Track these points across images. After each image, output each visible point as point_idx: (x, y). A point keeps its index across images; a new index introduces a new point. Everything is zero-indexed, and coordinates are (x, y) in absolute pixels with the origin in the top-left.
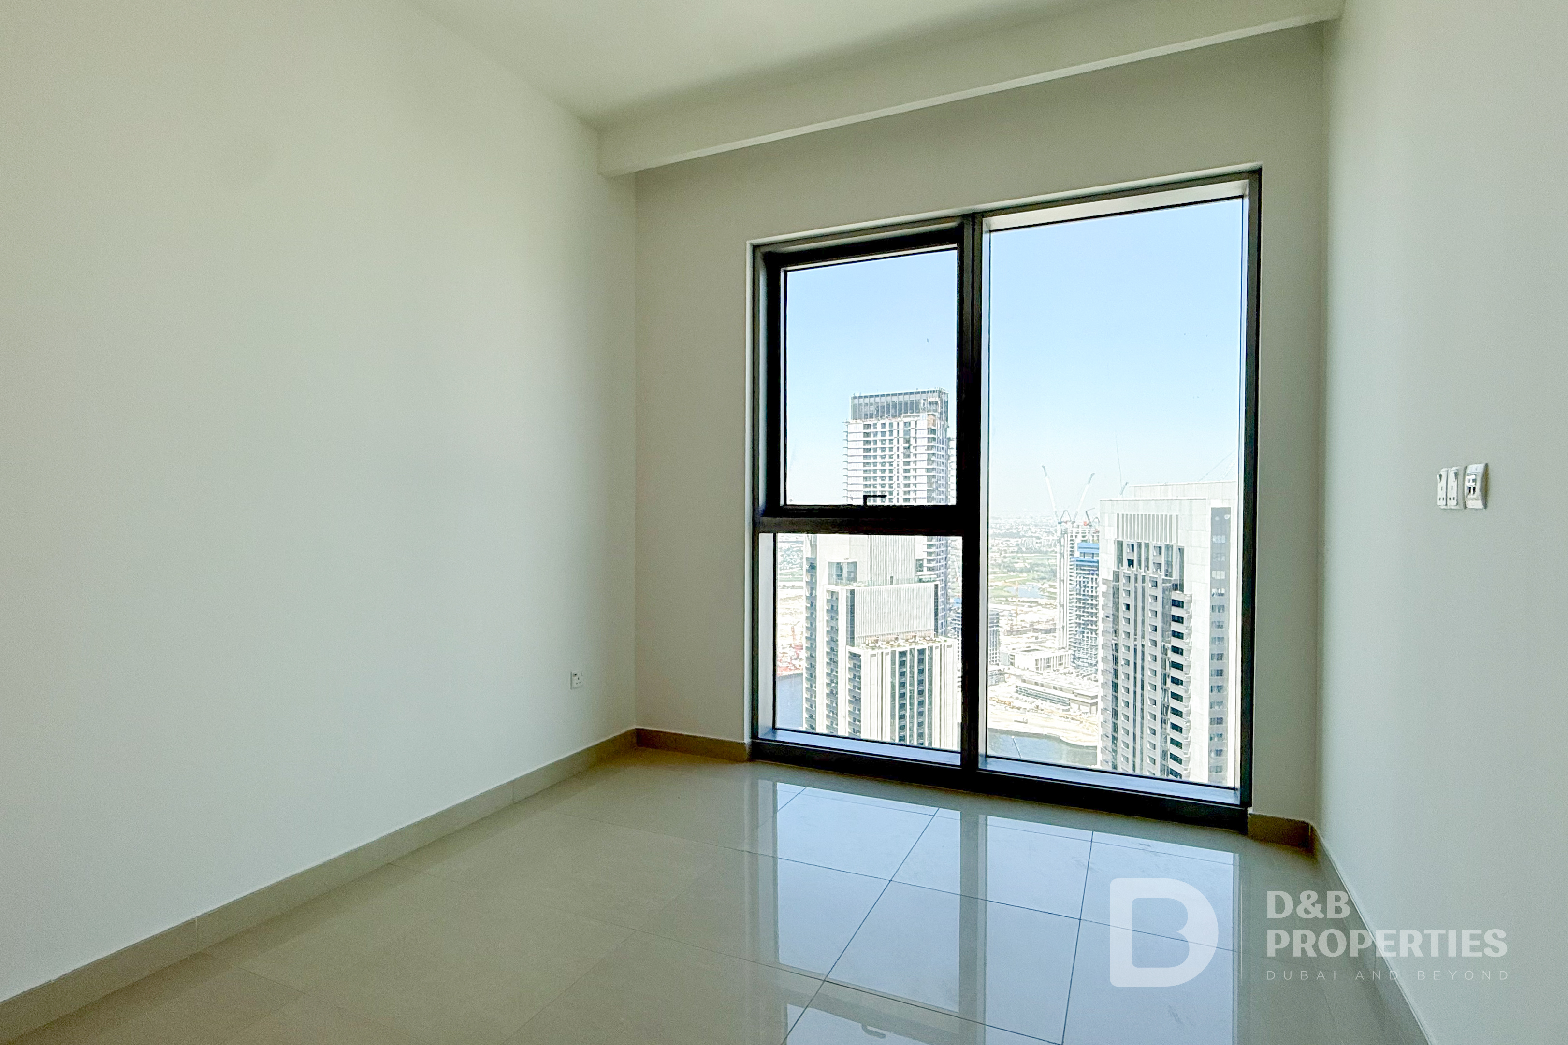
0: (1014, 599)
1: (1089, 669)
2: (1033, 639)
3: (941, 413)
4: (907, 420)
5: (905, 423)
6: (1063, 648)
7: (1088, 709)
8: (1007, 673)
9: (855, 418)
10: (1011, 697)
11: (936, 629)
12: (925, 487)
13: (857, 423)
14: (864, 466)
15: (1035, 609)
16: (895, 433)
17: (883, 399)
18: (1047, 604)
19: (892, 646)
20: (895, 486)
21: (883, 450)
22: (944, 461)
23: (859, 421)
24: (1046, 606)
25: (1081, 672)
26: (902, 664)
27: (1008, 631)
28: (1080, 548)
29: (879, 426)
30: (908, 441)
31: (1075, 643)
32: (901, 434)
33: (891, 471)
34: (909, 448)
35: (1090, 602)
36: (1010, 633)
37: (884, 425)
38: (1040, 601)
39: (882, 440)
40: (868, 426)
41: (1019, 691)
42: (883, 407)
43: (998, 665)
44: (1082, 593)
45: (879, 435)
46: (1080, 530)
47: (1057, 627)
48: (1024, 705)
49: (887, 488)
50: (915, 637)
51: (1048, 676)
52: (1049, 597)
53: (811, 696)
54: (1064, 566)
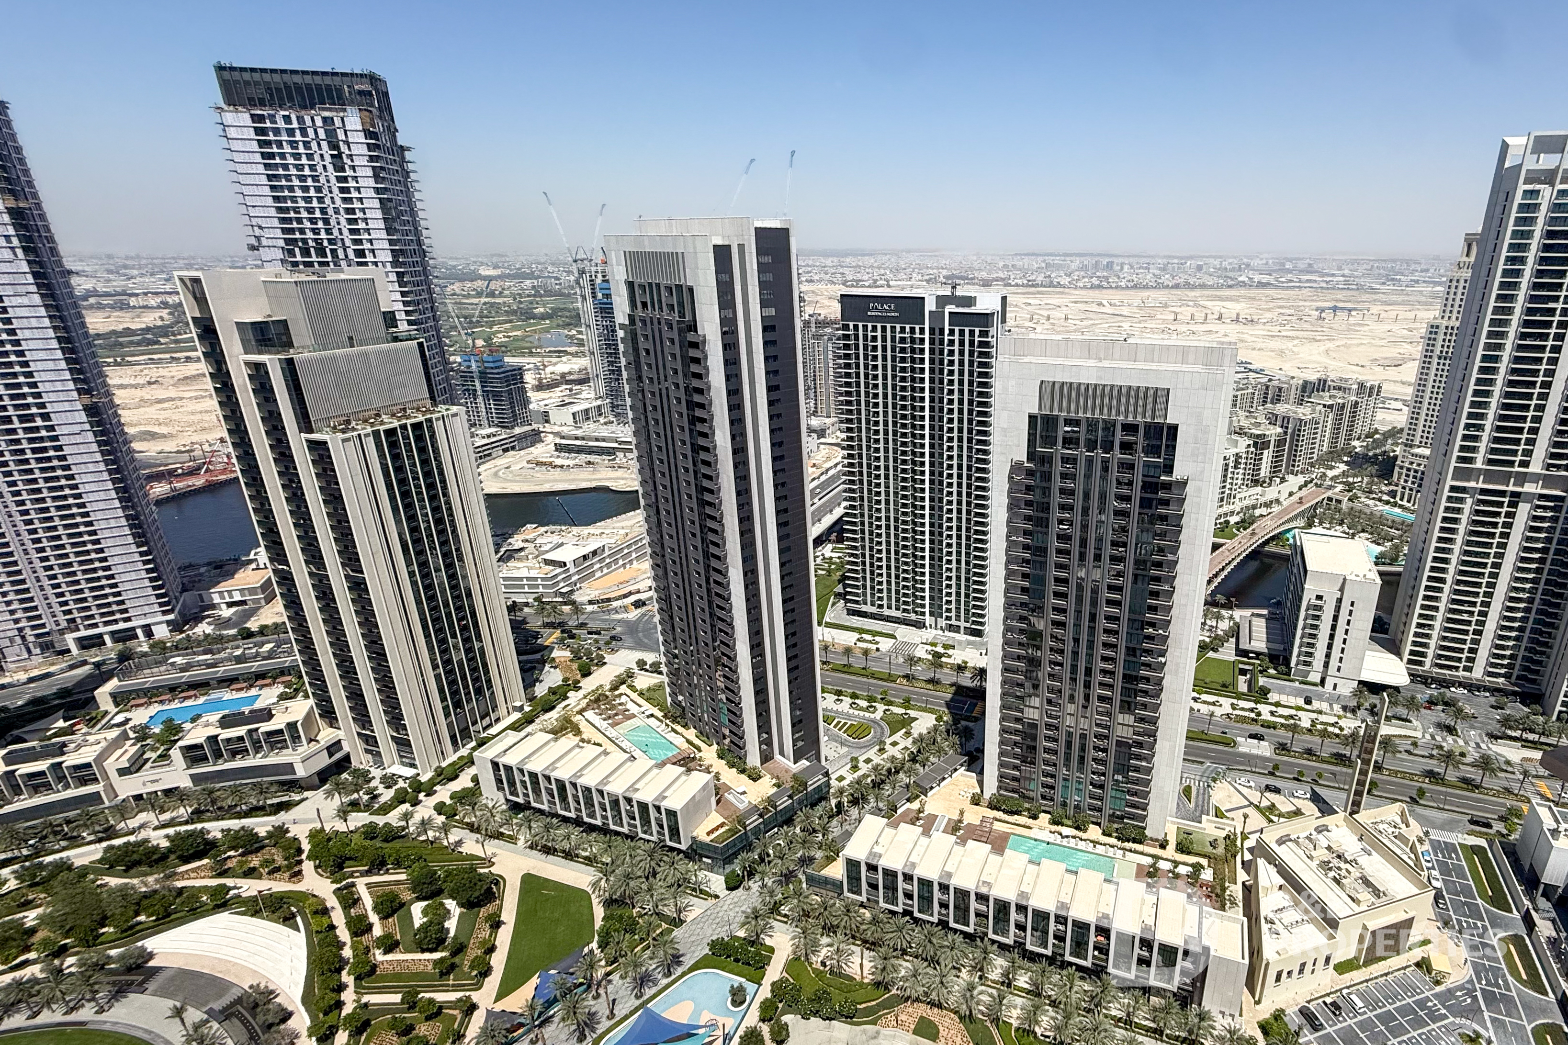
0: (539, 350)
2: (568, 392)
3: (380, 109)
4: (326, 114)
6: (600, 397)
8: (541, 433)
9: (231, 103)
10: (551, 457)
11: (432, 398)
12: (379, 214)
13: (237, 111)
15: (564, 359)
16: (311, 132)
17: (277, 76)
18: (577, 353)
19: (372, 425)
20: (330, 211)
21: (296, 156)
22: (401, 179)
23: (239, 108)
26: (393, 445)
27: (537, 387)
29: (280, 120)
30: (333, 145)
31: (611, 391)
32: (322, 134)
33: (318, 189)
34: (339, 156)
36: (540, 387)
37: (288, 119)
39: (289, 142)
40: (260, 119)
41: (560, 448)
42: (278, 90)
43: (530, 424)
45: (283, 133)
46: (599, 269)
47: (591, 376)
48: (566, 462)
49: (318, 214)
50: (404, 410)
51: (589, 428)
52: (579, 345)
53: (262, 505)
54: (587, 310)
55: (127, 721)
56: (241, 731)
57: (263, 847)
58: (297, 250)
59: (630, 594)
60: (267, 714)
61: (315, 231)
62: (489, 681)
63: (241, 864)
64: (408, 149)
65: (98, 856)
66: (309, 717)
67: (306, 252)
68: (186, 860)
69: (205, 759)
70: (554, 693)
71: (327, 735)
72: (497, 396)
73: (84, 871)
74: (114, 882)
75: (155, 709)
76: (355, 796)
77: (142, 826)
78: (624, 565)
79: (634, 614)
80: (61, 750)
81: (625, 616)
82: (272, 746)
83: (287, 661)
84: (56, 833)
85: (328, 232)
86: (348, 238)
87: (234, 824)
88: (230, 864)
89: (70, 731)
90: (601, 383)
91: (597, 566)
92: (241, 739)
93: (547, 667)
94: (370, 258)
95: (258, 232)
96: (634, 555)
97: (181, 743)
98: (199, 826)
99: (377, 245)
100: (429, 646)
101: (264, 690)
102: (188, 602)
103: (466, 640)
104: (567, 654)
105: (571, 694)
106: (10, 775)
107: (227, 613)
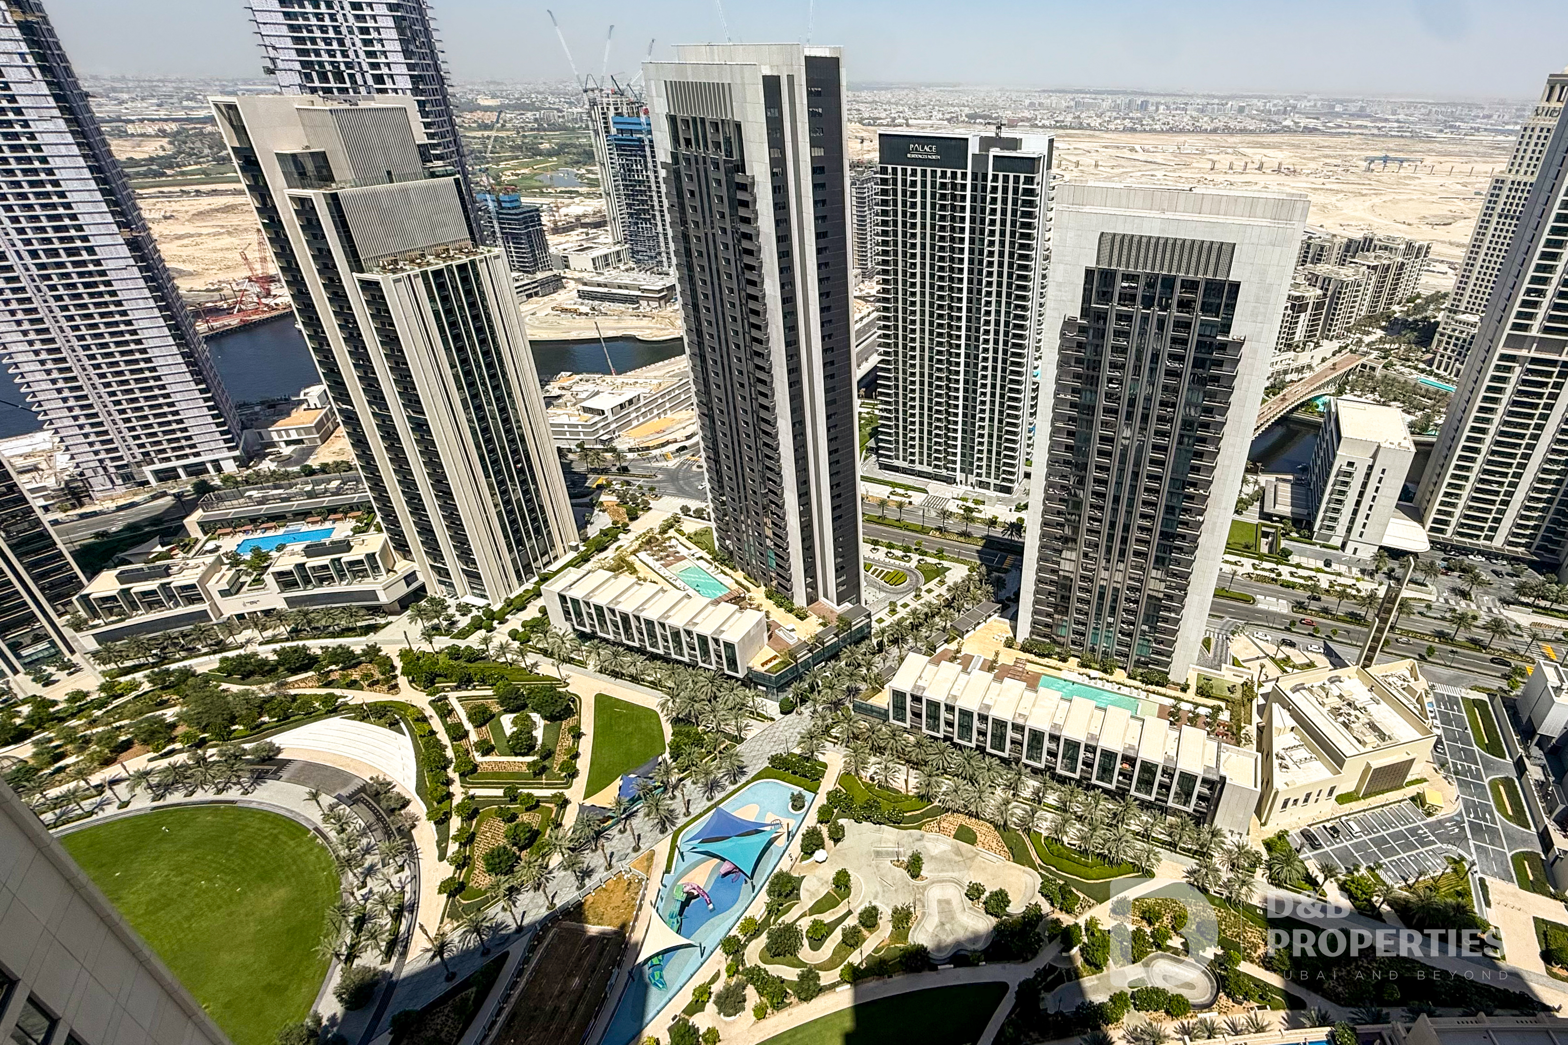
0: (550, 190)
1: (650, 262)
2: (584, 236)
6: (619, 242)
7: (656, 304)
8: (564, 277)
10: (575, 304)
11: (472, 237)
15: (576, 200)
18: (589, 194)
19: (419, 265)
20: (344, 30)
25: (643, 266)
26: (440, 282)
28: (615, 123)
31: (630, 236)
35: (638, 188)
41: (582, 295)
43: (551, 269)
44: (627, 177)
46: (611, 100)
47: (607, 219)
48: (591, 310)
49: (331, 34)
50: (445, 249)
51: (610, 275)
52: (590, 185)
53: (321, 345)
54: (601, 146)
55: (218, 547)
56: (325, 560)
57: (360, 663)
58: (314, 74)
59: (668, 443)
60: (346, 546)
61: (331, 53)
62: (545, 521)
63: (344, 677)
65: (217, 665)
66: (384, 549)
67: (324, 77)
68: (294, 672)
69: (296, 584)
70: (606, 535)
71: (402, 566)
72: (516, 238)
73: (206, 678)
74: (235, 688)
75: (241, 537)
76: (436, 621)
77: (248, 641)
78: (659, 415)
79: (672, 463)
80: (166, 571)
81: (664, 464)
82: (355, 575)
83: (356, 497)
84: (175, 645)
85: (344, 54)
86: (364, 60)
87: (332, 643)
88: (333, 677)
89: (168, 556)
90: (619, 225)
91: (634, 415)
92: (325, 567)
93: (596, 512)
94: (389, 84)
95: (271, 53)
96: (668, 405)
97: (271, 570)
98: (300, 643)
99: (395, 70)
100: (490, 486)
101: (338, 525)
102: (250, 440)
103: (523, 482)
104: (614, 499)
105: (621, 536)
106: (125, 592)
107: (287, 451)
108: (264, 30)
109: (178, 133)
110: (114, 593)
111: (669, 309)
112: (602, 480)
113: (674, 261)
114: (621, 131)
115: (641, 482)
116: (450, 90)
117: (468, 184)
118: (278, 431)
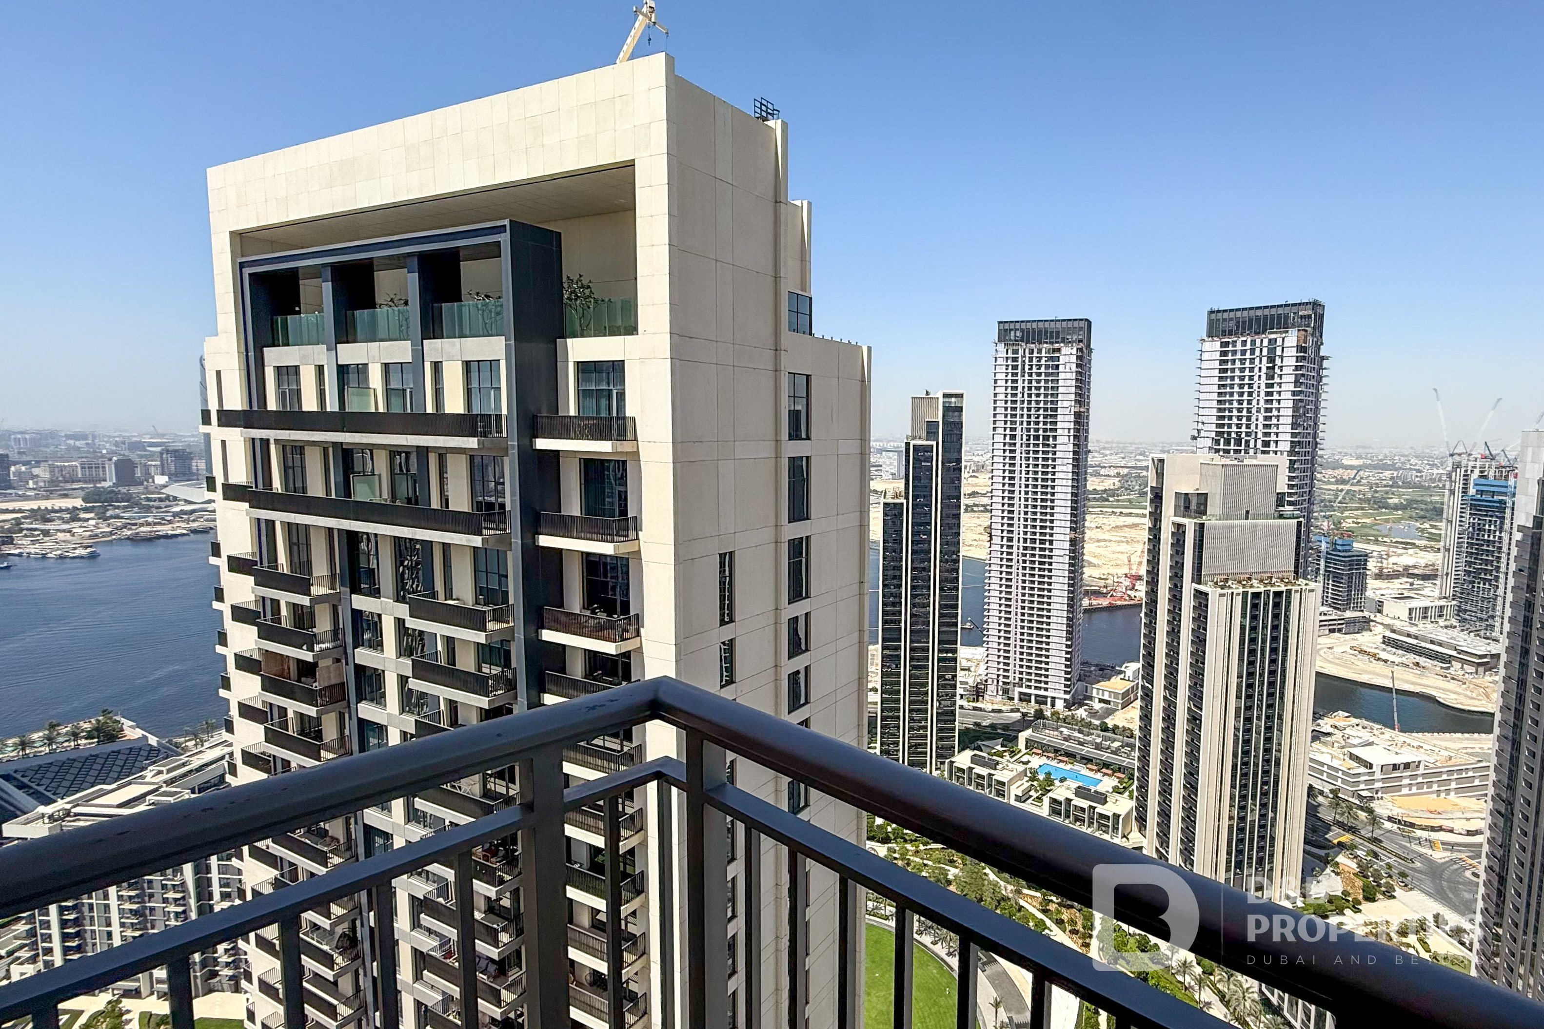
0: (1385, 539)
1: (1478, 624)
2: (1407, 586)
3: (1314, 328)
4: (1273, 336)
5: (1270, 340)
6: (1445, 598)
7: (1473, 670)
8: (1373, 621)
9: (1210, 335)
10: (1376, 648)
11: (1296, 571)
12: (1290, 412)
13: (1213, 341)
14: (1219, 388)
15: (1411, 551)
16: (1257, 351)
17: (1246, 313)
18: (1426, 547)
19: (1244, 586)
20: (1254, 411)
21: (1242, 370)
22: (1315, 383)
23: (1215, 339)
24: (1425, 548)
25: (1468, 626)
26: (1255, 606)
27: (1376, 575)
28: (1476, 485)
29: (1239, 344)
30: (1271, 360)
31: (1462, 593)
32: (1265, 352)
33: (1250, 394)
34: (1273, 368)
35: (1485, 548)
36: (1379, 576)
37: (1244, 343)
38: (1417, 542)
39: (1241, 360)
40: (1226, 344)
41: (1387, 641)
42: (1244, 322)
43: (1362, 611)
44: (1475, 536)
45: (1239, 353)
46: (1478, 464)
47: (1439, 573)
48: (1391, 658)
49: (1244, 413)
50: (1271, 578)
51: (1424, 628)
52: (1430, 539)
53: (1150, 632)
54: (1453, 505)
55: (1029, 762)
56: (1085, 804)
57: (1072, 907)
58: (1222, 440)
59: (1441, 829)
60: (1102, 799)
61: (1239, 426)
63: (1057, 912)
64: (1327, 358)
66: (1129, 815)
67: (1228, 442)
68: (1029, 887)
69: (1060, 813)
70: (1331, 902)
71: (1136, 837)
72: (1337, 577)
74: (992, 876)
75: (1044, 760)
78: (1438, 792)
79: (1440, 855)
80: (994, 766)
81: (1427, 851)
82: (1100, 825)
83: (1126, 762)
85: (1248, 426)
86: (1261, 430)
88: (1050, 907)
89: (1002, 755)
90: (1450, 583)
91: (1406, 781)
92: (1084, 810)
93: (1329, 869)
94: (1273, 447)
95: (1200, 426)
96: (1453, 785)
97: (1050, 794)
99: (1281, 437)
100: (1232, 798)
101: (1106, 778)
102: (1079, 689)
103: (1264, 805)
104: (1353, 865)
105: (1347, 912)
106: (971, 769)
107: (1097, 706)
108: (1202, 412)
109: (1126, 475)
110: (965, 767)
111: (1488, 678)
112: (1346, 838)
113: (1507, 627)
114: (1482, 492)
115: (1392, 860)
116: (1320, 452)
117: (1308, 525)
118: (1098, 689)
